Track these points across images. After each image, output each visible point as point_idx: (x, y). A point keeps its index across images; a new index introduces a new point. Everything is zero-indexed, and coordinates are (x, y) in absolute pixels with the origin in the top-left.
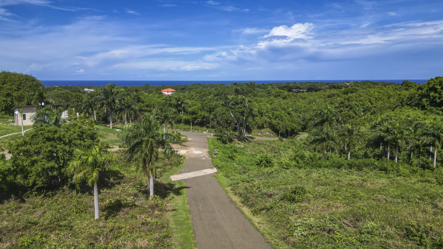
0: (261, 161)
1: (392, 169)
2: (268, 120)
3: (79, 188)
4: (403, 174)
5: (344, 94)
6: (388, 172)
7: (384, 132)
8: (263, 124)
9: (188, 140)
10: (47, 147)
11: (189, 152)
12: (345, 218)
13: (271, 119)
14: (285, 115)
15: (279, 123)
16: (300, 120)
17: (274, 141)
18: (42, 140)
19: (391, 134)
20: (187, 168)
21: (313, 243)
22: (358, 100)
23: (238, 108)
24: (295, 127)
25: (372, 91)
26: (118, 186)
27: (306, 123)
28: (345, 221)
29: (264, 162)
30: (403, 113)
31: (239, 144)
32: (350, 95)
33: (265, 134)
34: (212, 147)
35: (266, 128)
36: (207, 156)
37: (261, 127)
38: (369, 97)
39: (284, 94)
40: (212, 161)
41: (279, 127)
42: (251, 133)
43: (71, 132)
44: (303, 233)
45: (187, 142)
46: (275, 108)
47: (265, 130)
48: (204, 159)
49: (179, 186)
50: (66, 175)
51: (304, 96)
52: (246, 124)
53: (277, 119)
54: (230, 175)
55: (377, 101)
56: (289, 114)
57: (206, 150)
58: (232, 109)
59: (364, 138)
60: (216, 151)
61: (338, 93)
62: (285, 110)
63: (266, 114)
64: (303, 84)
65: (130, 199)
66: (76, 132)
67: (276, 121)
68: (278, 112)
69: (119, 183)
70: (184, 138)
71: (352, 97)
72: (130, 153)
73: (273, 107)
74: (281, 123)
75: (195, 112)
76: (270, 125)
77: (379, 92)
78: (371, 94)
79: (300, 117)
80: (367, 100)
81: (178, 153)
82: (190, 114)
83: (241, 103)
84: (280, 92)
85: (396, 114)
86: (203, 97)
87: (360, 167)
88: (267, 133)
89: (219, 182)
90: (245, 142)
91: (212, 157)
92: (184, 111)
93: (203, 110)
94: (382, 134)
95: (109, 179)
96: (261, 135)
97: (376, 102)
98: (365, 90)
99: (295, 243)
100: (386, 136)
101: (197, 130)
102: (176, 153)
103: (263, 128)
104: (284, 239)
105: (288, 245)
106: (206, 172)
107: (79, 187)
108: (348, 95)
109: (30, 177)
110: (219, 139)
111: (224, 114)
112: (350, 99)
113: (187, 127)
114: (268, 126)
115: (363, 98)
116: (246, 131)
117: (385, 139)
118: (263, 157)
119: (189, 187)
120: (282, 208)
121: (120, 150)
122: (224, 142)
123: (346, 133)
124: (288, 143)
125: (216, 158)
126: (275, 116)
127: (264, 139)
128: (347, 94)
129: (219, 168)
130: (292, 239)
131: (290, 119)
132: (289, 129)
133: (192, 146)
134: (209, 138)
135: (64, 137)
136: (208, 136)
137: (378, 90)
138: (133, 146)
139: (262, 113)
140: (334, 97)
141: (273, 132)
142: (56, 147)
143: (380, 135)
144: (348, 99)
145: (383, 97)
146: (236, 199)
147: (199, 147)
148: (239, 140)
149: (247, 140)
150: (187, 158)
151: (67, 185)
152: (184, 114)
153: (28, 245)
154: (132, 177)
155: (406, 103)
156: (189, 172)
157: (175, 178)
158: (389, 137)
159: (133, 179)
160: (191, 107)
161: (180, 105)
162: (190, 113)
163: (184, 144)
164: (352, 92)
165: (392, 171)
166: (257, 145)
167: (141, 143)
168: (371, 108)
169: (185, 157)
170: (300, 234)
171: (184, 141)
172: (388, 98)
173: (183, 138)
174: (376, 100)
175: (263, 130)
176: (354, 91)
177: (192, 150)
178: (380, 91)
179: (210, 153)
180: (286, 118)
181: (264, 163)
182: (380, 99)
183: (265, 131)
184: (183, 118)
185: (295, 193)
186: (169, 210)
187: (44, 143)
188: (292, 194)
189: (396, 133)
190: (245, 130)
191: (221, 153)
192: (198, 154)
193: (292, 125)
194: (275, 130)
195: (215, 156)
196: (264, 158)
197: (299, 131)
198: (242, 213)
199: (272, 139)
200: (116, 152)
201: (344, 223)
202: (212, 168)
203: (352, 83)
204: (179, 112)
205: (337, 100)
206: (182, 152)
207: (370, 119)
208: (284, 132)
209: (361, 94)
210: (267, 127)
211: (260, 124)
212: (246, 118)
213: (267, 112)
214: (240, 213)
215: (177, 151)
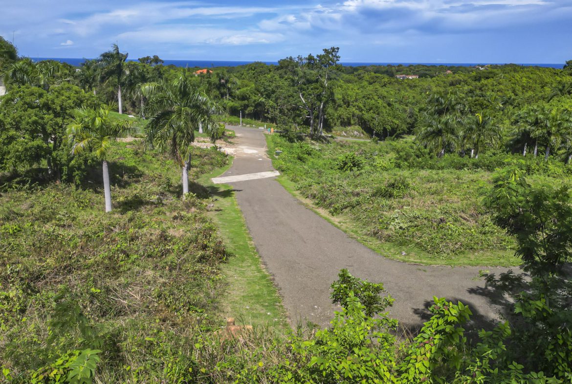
0: (345, 164)
1: (537, 167)
2: (357, 112)
3: (78, 182)
4: (552, 175)
5: (475, 80)
6: (531, 173)
7: (531, 124)
8: (349, 119)
9: (236, 137)
10: (32, 116)
11: (238, 150)
12: (463, 211)
13: (361, 110)
14: (384, 106)
15: (374, 118)
16: (405, 115)
17: (365, 144)
18: (22, 107)
19: (541, 127)
20: (236, 169)
21: (416, 234)
22: (496, 89)
23: (312, 89)
24: (398, 125)
25: (518, 76)
26: (134, 185)
27: (414, 121)
28: (463, 215)
29: (350, 164)
30: (563, 104)
31: (313, 144)
32: (483, 81)
33: (352, 134)
34: (272, 145)
35: (353, 124)
36: (265, 157)
37: (346, 123)
38: (513, 85)
39: (383, 80)
40: (273, 163)
41: (374, 124)
42: (331, 131)
43: (63, 97)
44: (401, 225)
45: (235, 139)
46: (368, 96)
47: (352, 127)
48: (261, 159)
49: (225, 190)
50: (59, 161)
51: (413, 83)
52: (324, 117)
53: (372, 111)
54: (299, 179)
55: (525, 92)
56: (389, 105)
57: (264, 149)
58: (303, 90)
59: (500, 135)
60: (278, 150)
61: (465, 79)
62: (383, 98)
63: (355, 103)
64: (413, 68)
65: (154, 198)
66: (71, 98)
67: (370, 115)
68: (373, 101)
69: (136, 182)
70: (230, 133)
71: (486, 85)
72: (152, 128)
73: (366, 94)
74: (377, 117)
75: (246, 96)
76: (360, 121)
77: (529, 77)
78: (517, 80)
79: (406, 111)
80: (509, 90)
81: (222, 150)
82: (239, 99)
83: (317, 81)
84: (377, 77)
85: (551, 105)
86: (259, 75)
87: (491, 167)
88: (356, 133)
89: (283, 186)
90: (322, 142)
91: (273, 158)
92: (230, 95)
93: (258, 93)
94: (528, 127)
95: (122, 176)
96: (345, 134)
97: (523, 92)
98: (507, 75)
99: (389, 236)
100: (533, 130)
101: (250, 124)
102: (218, 150)
103: (349, 124)
104: (375, 234)
105: (381, 240)
106: (264, 175)
107: (80, 180)
108: (481, 83)
109: (7, 159)
110: (284, 136)
111: (292, 96)
112: (483, 89)
113: (234, 119)
114: (357, 123)
115: (503, 87)
116: (324, 127)
117: (532, 135)
118: (348, 157)
119: (240, 191)
120: (373, 203)
121: (136, 141)
122: (291, 140)
123: (474, 127)
124: (387, 147)
125: (279, 159)
126: (368, 107)
127: (350, 139)
128: (479, 80)
129: (283, 171)
130: (386, 233)
131: (391, 112)
132: (389, 128)
133: (242, 143)
134: (268, 135)
135: (54, 104)
136: (267, 132)
137: (527, 75)
138: (156, 118)
139: (349, 103)
140: (460, 85)
141: (365, 131)
142: (43, 118)
143: (524, 130)
144: (481, 88)
145: (534, 85)
146: (309, 202)
147: (253, 144)
148: (313, 139)
149: (325, 139)
150: (235, 158)
151: (62, 177)
152: (230, 100)
153: (14, 233)
154: (156, 175)
155: (568, 92)
156: (238, 174)
157: (218, 181)
158: (538, 132)
159: (156, 177)
160: (240, 88)
161: (224, 85)
162: (238, 97)
163: (230, 140)
164: (487, 78)
165: (537, 171)
166: (339, 147)
167: (169, 113)
168: (514, 100)
169: (232, 157)
170: (398, 227)
171: (230, 137)
172: (542, 87)
173: (228, 133)
174: (524, 89)
175: (349, 128)
176: (491, 75)
177: (242, 149)
178: (531, 76)
179: (269, 153)
180: (385, 111)
181: (350, 166)
182: (530, 88)
183: (353, 130)
184: (228, 105)
185: (393, 188)
186: (211, 211)
187: (25, 110)
188: (388, 188)
189: (549, 125)
190: (322, 125)
191: (286, 153)
192: (251, 154)
193: (393, 122)
194: (368, 129)
195: (277, 157)
196: (350, 158)
197: (404, 133)
198: (316, 213)
199: (362, 141)
200: (130, 144)
201: (461, 217)
202: (273, 171)
203: (488, 67)
204: (222, 96)
205: (463, 89)
206: (228, 150)
207: (511, 113)
208: (380, 132)
209: (501, 80)
210: (355, 124)
211: (345, 117)
212: (325, 104)
213: (356, 100)
214: (313, 213)
215: (220, 148)
